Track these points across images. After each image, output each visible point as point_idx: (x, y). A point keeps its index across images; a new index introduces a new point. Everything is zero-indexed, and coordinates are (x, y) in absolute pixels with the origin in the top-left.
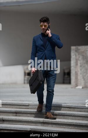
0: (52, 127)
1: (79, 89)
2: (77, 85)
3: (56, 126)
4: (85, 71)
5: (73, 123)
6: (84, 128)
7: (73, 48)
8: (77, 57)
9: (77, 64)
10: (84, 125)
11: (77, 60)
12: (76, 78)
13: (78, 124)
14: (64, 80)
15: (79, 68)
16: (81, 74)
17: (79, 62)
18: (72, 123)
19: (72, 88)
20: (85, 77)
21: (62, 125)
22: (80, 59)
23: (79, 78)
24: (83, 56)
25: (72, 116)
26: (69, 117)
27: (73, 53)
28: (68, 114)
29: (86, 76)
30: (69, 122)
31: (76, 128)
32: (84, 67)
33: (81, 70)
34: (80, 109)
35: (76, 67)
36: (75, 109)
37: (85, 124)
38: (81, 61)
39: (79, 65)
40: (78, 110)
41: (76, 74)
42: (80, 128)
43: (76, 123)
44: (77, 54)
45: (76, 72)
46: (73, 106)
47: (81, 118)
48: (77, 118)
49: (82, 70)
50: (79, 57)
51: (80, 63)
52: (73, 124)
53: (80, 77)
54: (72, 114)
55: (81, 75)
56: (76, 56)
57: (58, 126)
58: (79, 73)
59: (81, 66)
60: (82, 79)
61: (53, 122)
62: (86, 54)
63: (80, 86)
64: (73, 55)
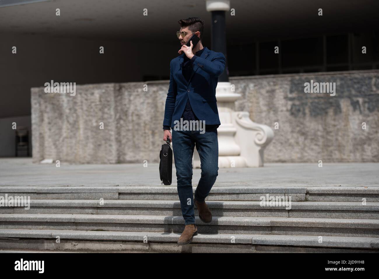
0: (7, 228)
1: (47, 164)
2: (43, 158)
3: (13, 226)
4: (57, 131)
5: (46, 219)
6: (65, 227)
7: (34, 90)
8: (43, 107)
9: (42, 120)
10: (67, 221)
11: (42, 113)
12: (42, 145)
13: (55, 221)
14: (17, 150)
15: (45, 128)
16: (50, 137)
17: (46, 116)
18: (43, 219)
19: (34, 162)
20: (57, 143)
21: (26, 225)
22: (48, 110)
23: (46, 144)
24: (53, 104)
25: (42, 207)
26: (38, 209)
27: (35, 99)
28: (36, 204)
29: (58, 140)
30: (39, 218)
31: (52, 227)
32: (55, 124)
33: (50, 130)
34: (56, 195)
35: (40, 126)
36: (48, 195)
37: (68, 219)
38: (50, 114)
39: (46, 120)
40: (54, 196)
41: (42, 137)
42: (58, 227)
43: (51, 219)
44: (42, 102)
45: (41, 134)
46: (44, 190)
47: (60, 210)
48: (52, 210)
49: (53, 130)
50: (46, 107)
51: (49, 118)
52: (45, 221)
53: (49, 142)
54: (43, 204)
55: (50, 140)
56: (40, 105)
57: (17, 226)
58: (46, 135)
59: (49, 123)
60: (53, 147)
61: (8, 220)
62: (58, 101)
63: (49, 158)
64: (36, 104)
